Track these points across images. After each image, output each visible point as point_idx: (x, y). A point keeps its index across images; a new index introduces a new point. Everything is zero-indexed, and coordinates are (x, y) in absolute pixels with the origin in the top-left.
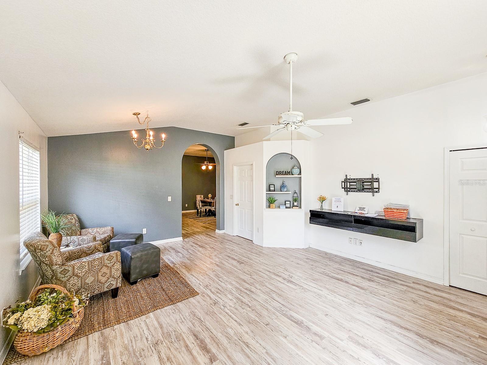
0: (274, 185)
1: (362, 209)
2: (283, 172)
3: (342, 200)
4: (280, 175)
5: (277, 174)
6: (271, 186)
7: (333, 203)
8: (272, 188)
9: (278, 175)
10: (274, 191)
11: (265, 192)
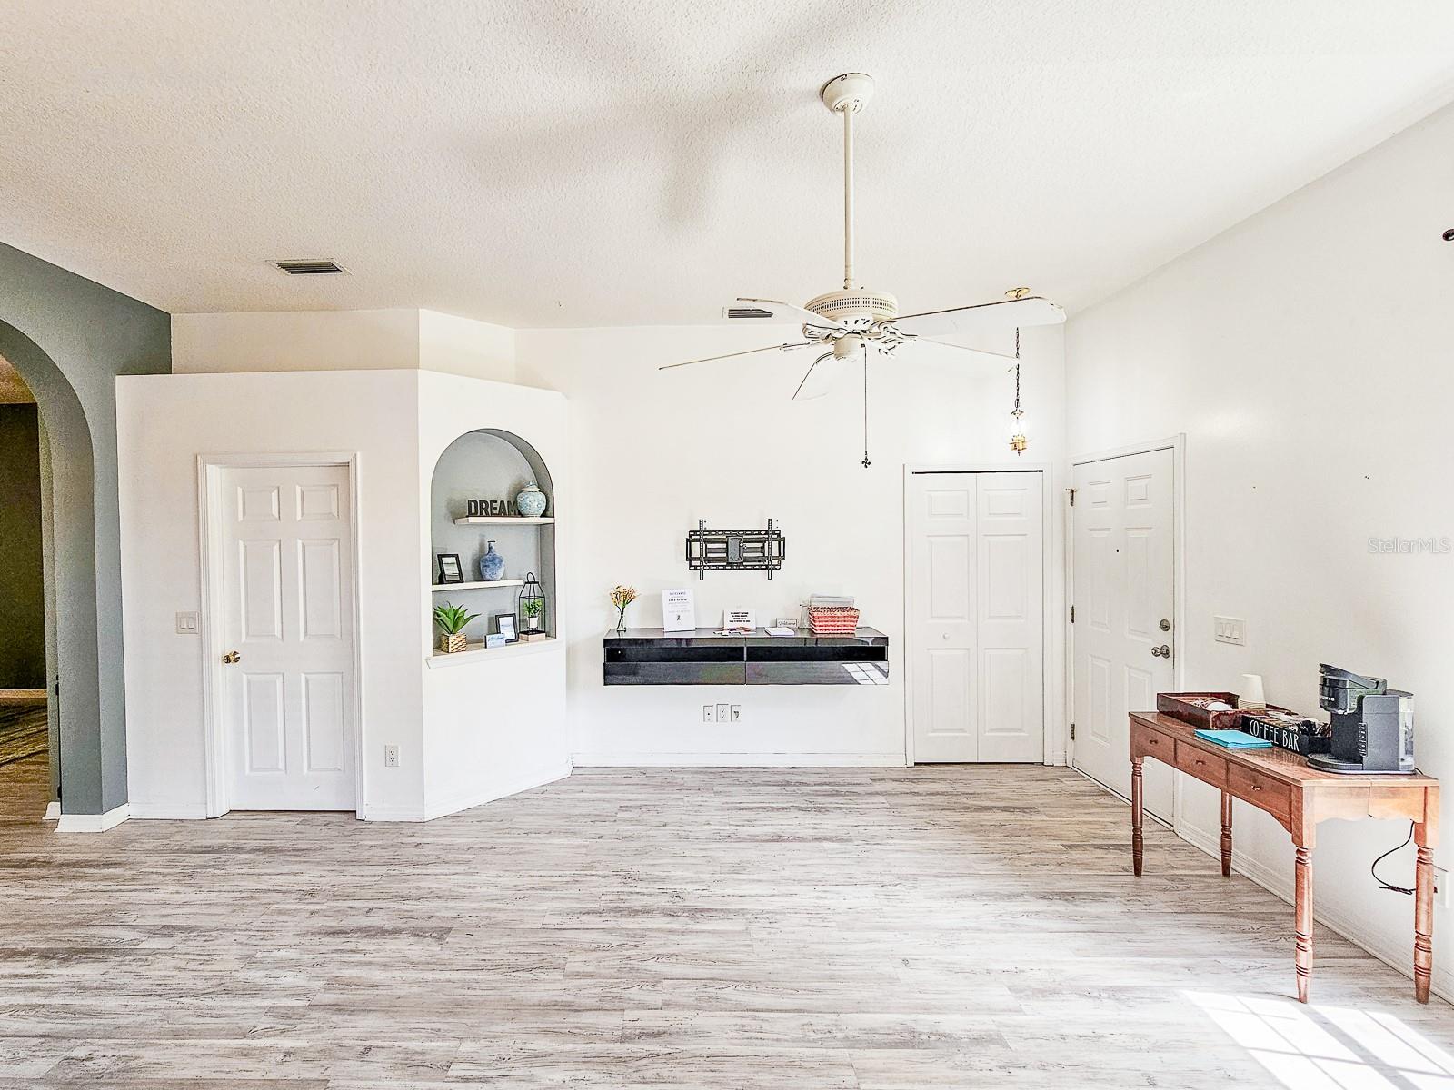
0: (457, 556)
1: (740, 617)
2: (495, 505)
3: (689, 595)
4: (481, 515)
5: (473, 511)
6: (445, 560)
7: (667, 607)
8: (451, 570)
9: (475, 515)
10: (461, 581)
11: (427, 587)
